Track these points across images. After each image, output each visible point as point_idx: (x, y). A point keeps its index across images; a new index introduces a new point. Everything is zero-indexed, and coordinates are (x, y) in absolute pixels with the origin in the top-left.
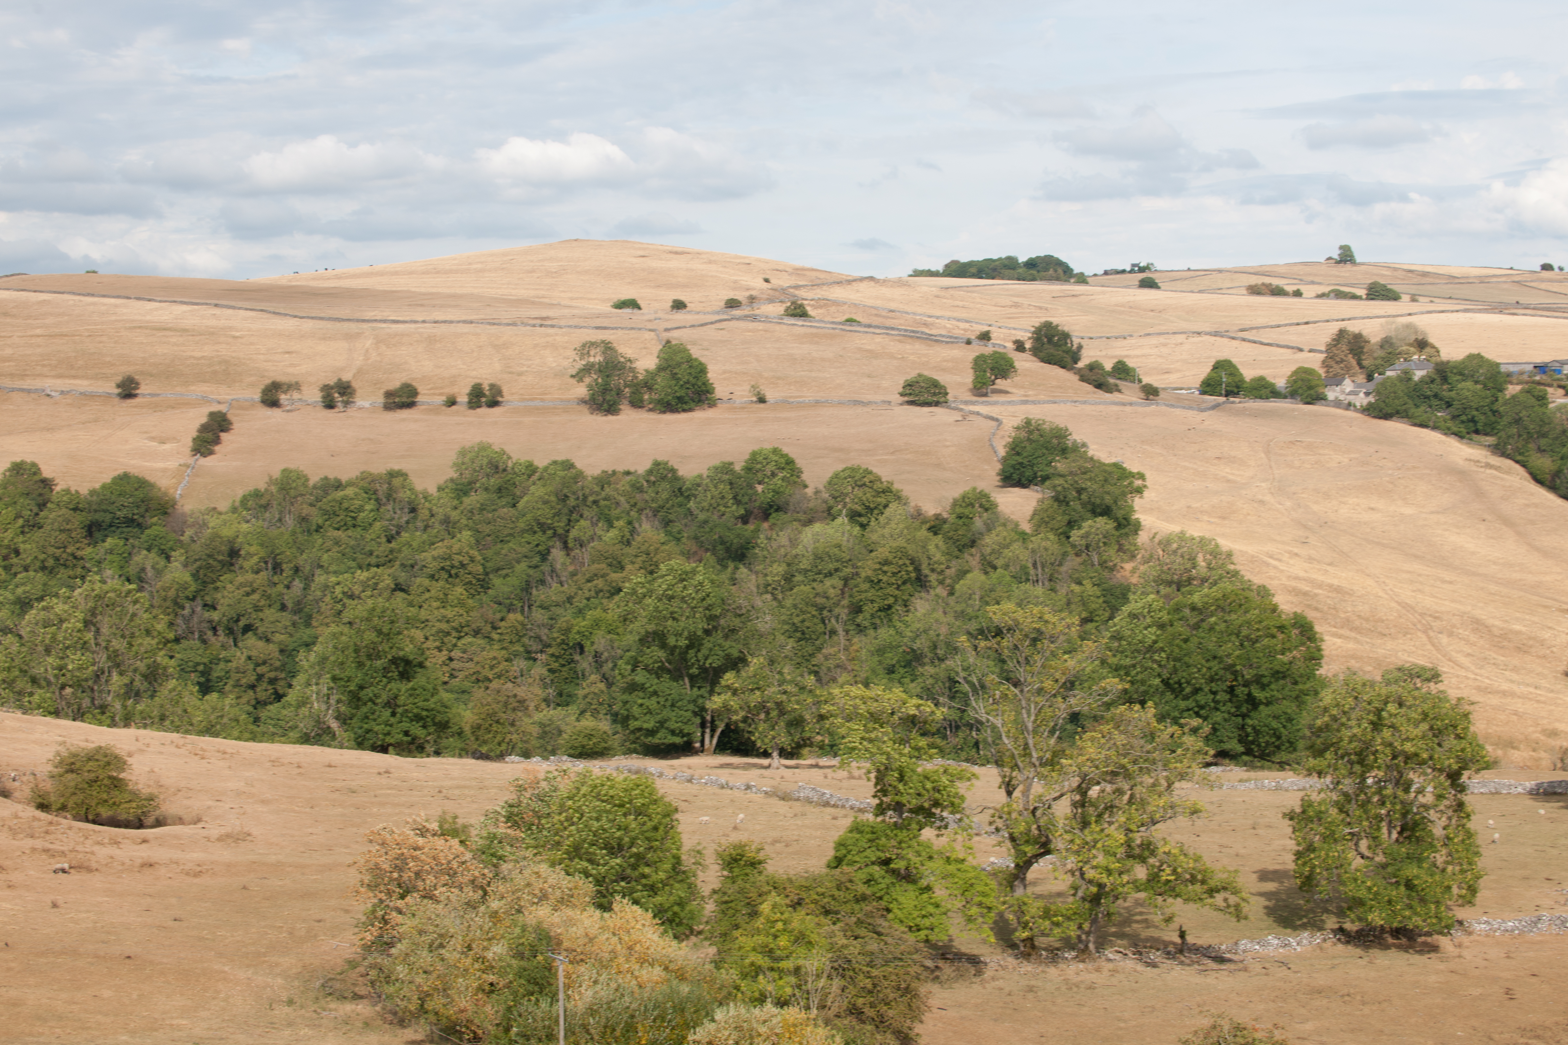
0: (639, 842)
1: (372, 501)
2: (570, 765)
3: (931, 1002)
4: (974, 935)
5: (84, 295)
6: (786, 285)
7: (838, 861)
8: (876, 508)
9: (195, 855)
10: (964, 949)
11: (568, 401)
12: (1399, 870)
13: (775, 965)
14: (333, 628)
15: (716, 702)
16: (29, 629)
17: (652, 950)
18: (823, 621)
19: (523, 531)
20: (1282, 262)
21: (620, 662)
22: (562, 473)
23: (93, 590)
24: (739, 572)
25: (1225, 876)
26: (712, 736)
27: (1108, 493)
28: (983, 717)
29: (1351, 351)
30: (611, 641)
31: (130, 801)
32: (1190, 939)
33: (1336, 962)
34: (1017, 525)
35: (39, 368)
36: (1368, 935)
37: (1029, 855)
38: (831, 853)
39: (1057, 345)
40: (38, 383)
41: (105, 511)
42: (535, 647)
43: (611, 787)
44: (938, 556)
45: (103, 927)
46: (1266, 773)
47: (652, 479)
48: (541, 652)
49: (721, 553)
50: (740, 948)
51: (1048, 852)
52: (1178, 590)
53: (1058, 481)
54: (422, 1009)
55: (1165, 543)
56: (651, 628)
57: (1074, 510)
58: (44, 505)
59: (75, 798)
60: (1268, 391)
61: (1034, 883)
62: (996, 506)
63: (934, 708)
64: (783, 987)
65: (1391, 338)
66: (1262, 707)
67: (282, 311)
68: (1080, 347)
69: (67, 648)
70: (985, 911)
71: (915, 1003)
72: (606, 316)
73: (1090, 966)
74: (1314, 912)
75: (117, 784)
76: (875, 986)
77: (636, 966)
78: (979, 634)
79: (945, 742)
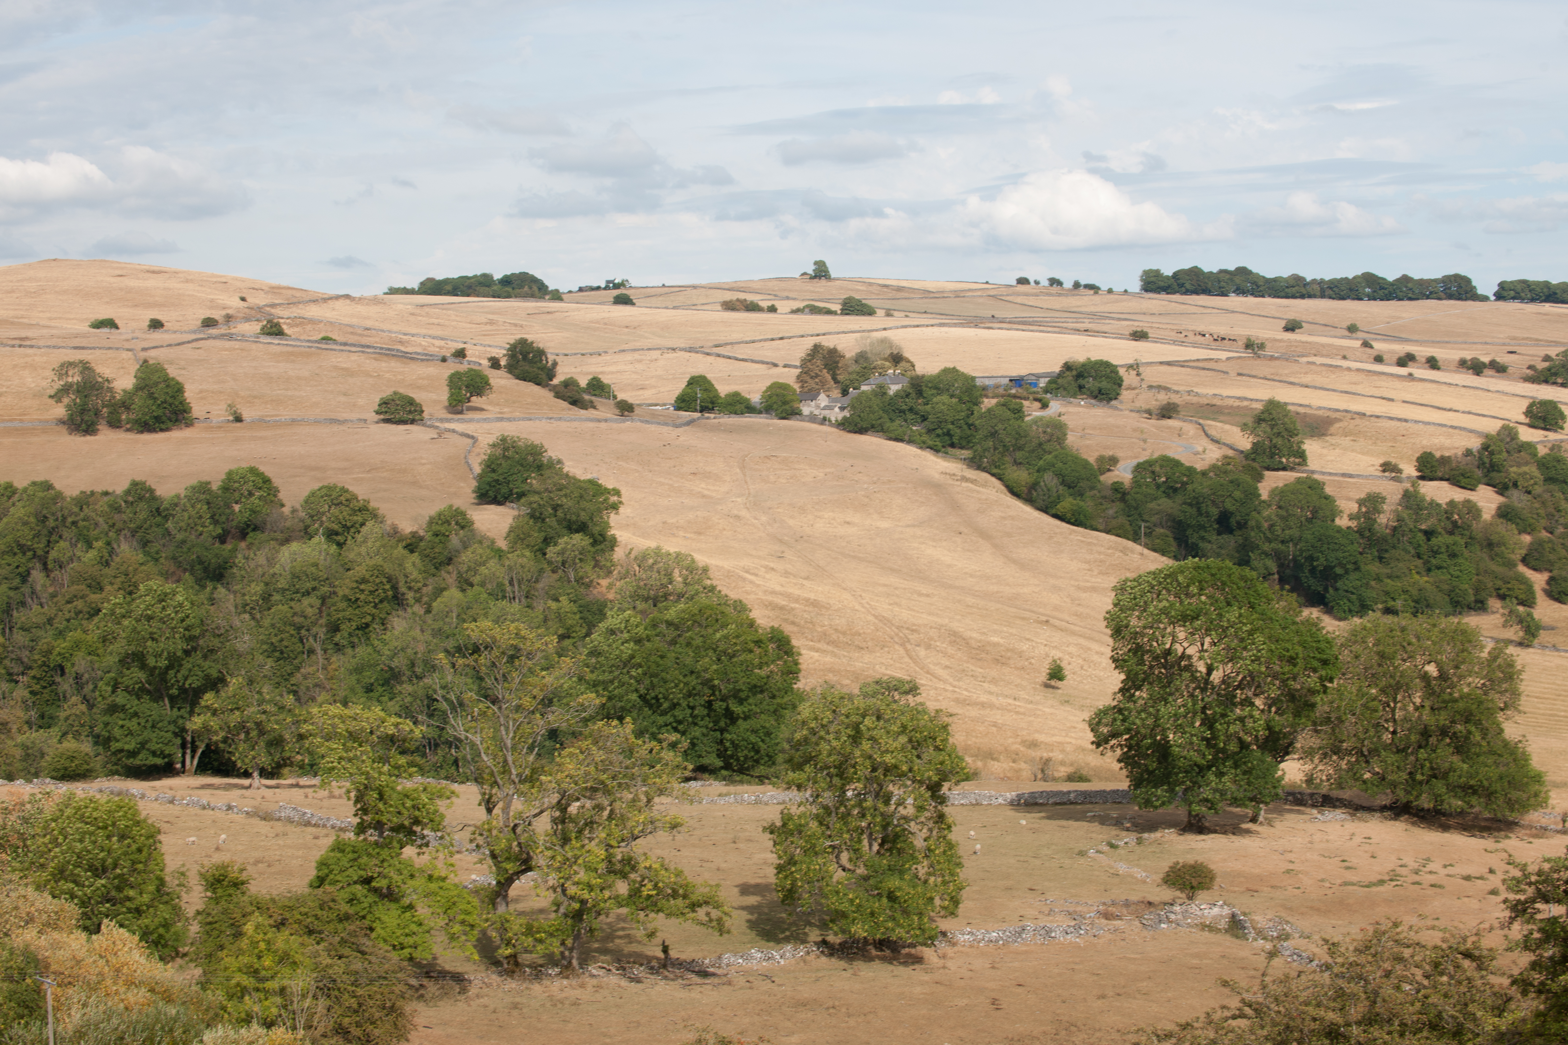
0: (123, 863)
2: (53, 787)
3: (417, 1020)
4: (458, 953)
6: (262, 303)
7: (320, 881)
8: (352, 526)
10: (448, 967)
11: (47, 421)
12: (881, 882)
13: (261, 986)
15: (196, 723)
17: (139, 972)
18: (301, 640)
19: (3, 553)
20: (756, 277)
21: (101, 684)
22: (41, 494)
24: (216, 592)
25: (707, 890)
26: (193, 757)
27: (584, 510)
28: (462, 735)
29: (826, 366)
30: (91, 662)
32: (673, 954)
33: (820, 975)
34: (493, 542)
36: (851, 948)
37: (511, 872)
38: (313, 873)
39: (532, 362)
42: (17, 669)
43: (96, 809)
44: (415, 574)
46: (745, 787)
47: (130, 499)
48: (23, 674)
49: (199, 573)
50: (226, 969)
51: (529, 869)
52: (655, 606)
53: (536, 498)
55: (641, 559)
56: (132, 649)
57: (551, 527)
60: (743, 406)
61: (516, 900)
62: (472, 523)
63: (413, 727)
64: (269, 1008)
65: (866, 352)
66: (740, 722)
68: (555, 364)
70: (468, 929)
71: (401, 1022)
72: (84, 336)
73: (574, 982)
74: (797, 925)
76: (360, 1005)
77: (123, 989)
78: (457, 652)
79: (424, 760)
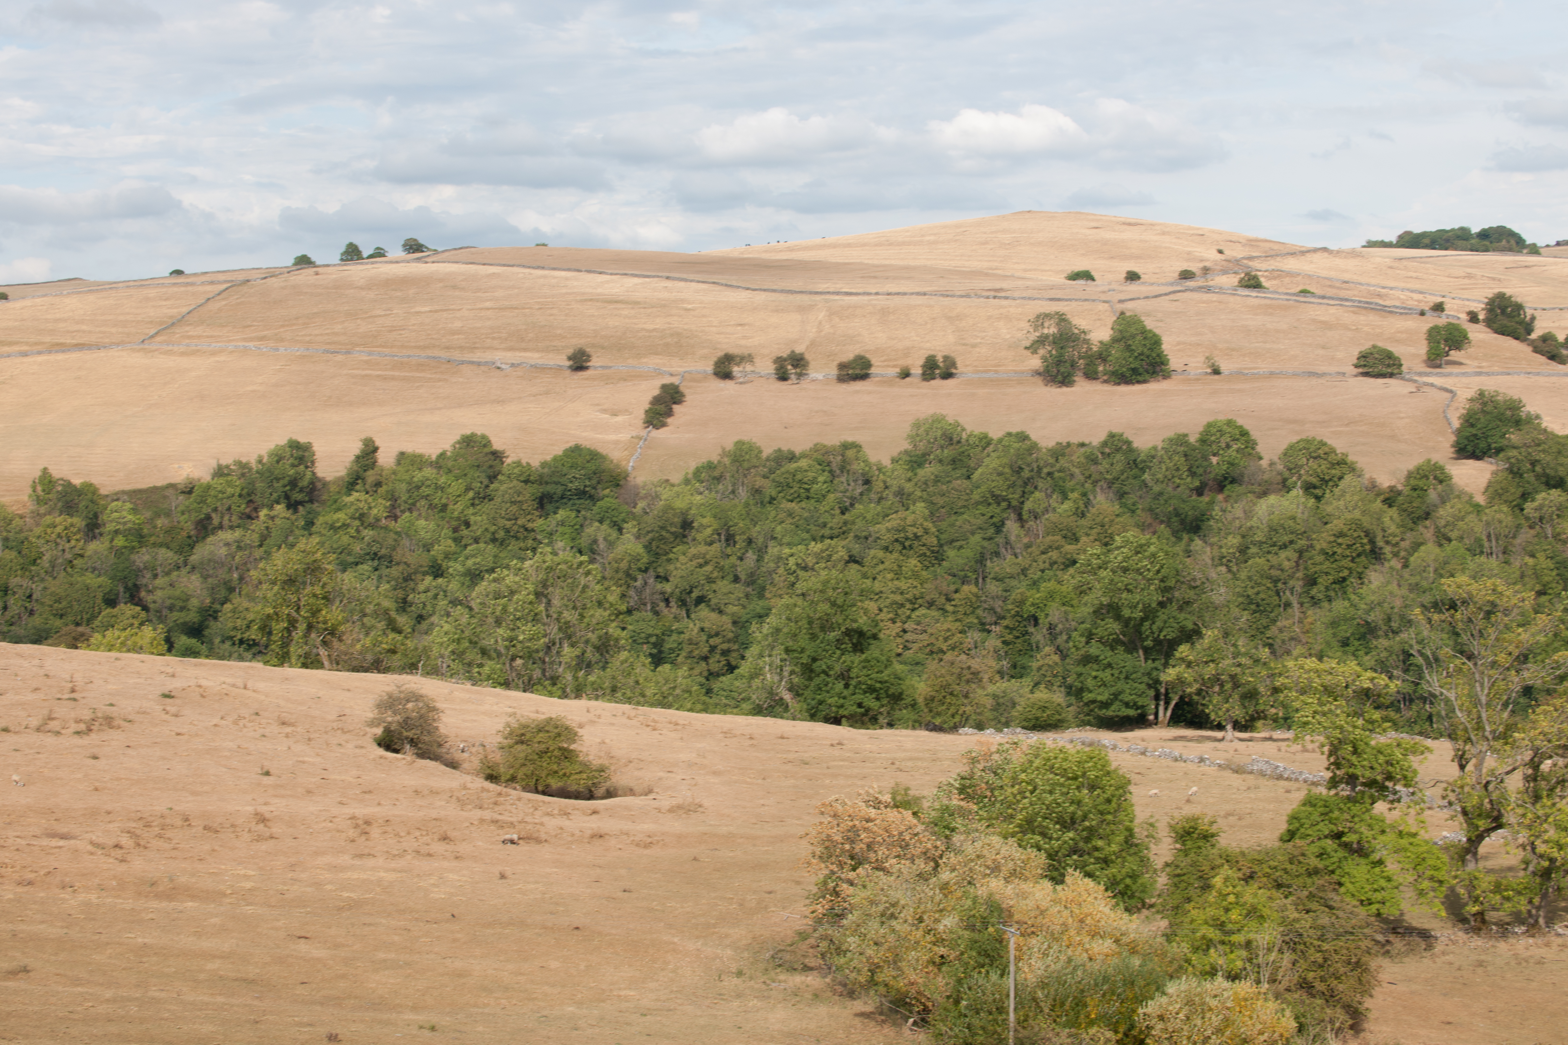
0: (1091, 816)
1: (826, 473)
2: (1023, 737)
3: (1382, 976)
4: (1425, 909)
5: (534, 268)
6: (1240, 256)
7: (1291, 835)
8: (1330, 480)
9: (646, 826)
10: (1415, 923)
11: (1022, 372)
13: (1227, 939)
14: (786, 600)
15: (1170, 674)
16: (478, 601)
17: (1103, 923)
18: (1278, 594)
19: (978, 503)
21: (1075, 634)
22: (1016, 445)
23: (544, 562)
24: (1193, 544)
26: (1166, 709)
27: (1562, 465)
28: (1437, 691)
30: (1065, 612)
31: (581, 772)
34: (1471, 497)
35: (489, 341)
37: (1481, 829)
38: (1283, 827)
39: (1510, 316)
40: (488, 356)
41: (556, 483)
42: (989, 618)
43: (1065, 759)
44: (1393, 529)
45: (551, 898)
47: (1107, 450)
48: (996, 623)
49: (1176, 525)
50: (1192, 921)
51: (1500, 826)
53: (1513, 453)
54: (872, 982)
56: (1105, 600)
57: (1528, 483)
58: (495, 477)
59: (524, 770)
61: (1486, 858)
62: (1451, 478)
63: (1388, 682)
64: (1234, 961)
67: (734, 283)
68: (1533, 318)
69: (518, 619)
70: (1436, 885)
71: (1365, 977)
72: (1060, 287)
73: (1539, 941)
75: (567, 755)
76: (1325, 960)
77: (1087, 939)
78: (1433, 607)
79: (1398, 715)
